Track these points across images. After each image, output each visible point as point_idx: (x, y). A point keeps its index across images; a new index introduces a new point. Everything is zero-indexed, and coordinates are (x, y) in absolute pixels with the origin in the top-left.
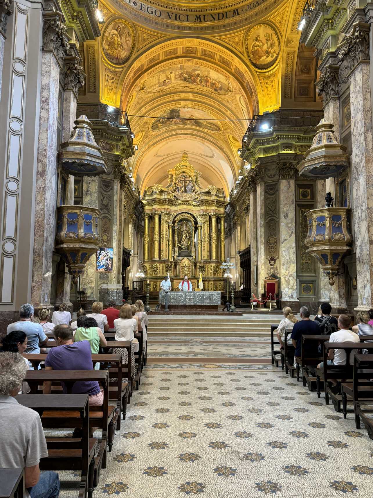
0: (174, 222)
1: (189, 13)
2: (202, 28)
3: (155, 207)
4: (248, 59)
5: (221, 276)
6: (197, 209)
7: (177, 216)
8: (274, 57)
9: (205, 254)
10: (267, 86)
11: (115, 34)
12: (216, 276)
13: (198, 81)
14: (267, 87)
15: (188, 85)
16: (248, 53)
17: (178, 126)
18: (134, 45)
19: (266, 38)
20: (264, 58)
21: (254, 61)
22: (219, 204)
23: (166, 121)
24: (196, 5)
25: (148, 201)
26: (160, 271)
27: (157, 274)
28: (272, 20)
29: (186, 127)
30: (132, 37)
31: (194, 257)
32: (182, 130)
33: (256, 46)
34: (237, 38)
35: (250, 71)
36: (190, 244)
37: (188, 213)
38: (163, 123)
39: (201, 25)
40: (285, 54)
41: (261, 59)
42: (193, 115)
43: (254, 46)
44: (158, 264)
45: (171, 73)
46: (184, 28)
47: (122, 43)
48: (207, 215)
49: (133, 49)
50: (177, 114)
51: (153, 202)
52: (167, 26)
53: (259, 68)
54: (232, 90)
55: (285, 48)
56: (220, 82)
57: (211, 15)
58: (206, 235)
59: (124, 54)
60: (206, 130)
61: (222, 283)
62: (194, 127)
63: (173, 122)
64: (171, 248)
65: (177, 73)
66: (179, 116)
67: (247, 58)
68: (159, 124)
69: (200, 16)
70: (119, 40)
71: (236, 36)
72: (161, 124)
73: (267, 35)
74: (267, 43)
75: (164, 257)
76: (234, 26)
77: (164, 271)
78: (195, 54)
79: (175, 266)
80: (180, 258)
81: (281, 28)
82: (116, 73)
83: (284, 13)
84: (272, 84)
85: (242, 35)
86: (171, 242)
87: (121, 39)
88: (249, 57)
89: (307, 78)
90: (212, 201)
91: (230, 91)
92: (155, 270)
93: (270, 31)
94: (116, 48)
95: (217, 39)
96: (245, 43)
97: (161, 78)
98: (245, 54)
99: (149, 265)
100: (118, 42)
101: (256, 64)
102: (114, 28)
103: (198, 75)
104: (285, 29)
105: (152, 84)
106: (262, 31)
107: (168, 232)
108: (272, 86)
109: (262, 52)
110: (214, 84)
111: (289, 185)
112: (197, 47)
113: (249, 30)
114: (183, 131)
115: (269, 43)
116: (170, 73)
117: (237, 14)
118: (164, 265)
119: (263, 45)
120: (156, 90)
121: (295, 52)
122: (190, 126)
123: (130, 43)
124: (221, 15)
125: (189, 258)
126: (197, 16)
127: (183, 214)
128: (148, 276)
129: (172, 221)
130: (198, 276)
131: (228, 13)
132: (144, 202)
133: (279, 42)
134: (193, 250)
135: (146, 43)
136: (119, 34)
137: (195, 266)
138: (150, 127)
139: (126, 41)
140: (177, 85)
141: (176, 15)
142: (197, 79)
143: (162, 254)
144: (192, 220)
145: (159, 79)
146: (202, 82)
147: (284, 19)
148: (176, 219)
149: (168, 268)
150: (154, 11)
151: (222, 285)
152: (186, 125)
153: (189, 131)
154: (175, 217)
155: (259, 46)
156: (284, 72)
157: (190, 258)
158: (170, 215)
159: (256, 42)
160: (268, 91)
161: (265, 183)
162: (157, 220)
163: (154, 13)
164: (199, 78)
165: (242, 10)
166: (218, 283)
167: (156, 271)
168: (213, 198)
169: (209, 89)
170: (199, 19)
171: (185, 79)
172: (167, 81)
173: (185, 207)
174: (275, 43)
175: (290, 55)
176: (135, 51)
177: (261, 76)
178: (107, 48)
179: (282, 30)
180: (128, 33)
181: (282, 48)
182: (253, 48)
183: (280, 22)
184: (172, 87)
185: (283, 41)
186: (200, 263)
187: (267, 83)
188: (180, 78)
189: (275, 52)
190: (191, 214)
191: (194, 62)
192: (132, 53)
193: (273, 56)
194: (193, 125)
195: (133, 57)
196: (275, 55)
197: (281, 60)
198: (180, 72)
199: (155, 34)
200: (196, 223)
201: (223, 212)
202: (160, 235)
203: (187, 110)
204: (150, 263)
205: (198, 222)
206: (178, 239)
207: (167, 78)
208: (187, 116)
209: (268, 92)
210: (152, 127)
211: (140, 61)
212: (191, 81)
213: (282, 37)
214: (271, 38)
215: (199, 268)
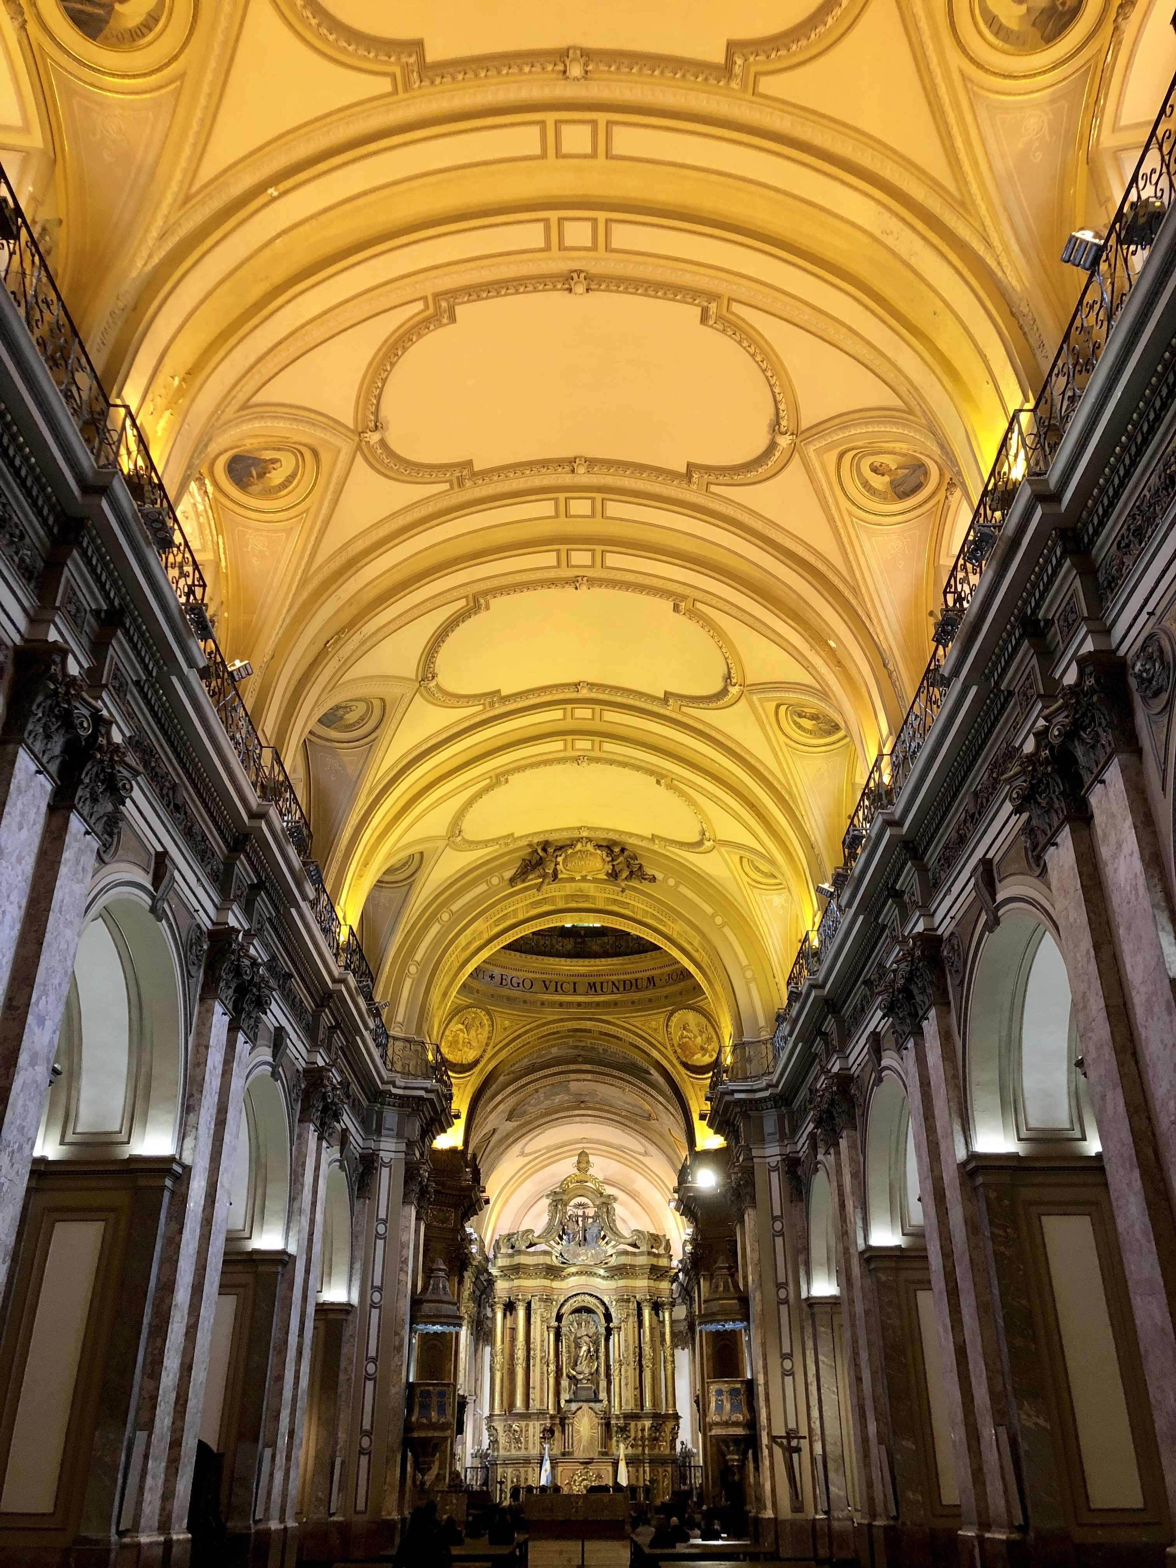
0: (559, 1318)
1: (576, 979)
2: (598, 1004)
3: (516, 1283)
4: (674, 1056)
5: (668, 1451)
6: (612, 1284)
7: (566, 1301)
9: (629, 1394)
11: (461, 1030)
12: (656, 1451)
15: (582, 1053)
16: (673, 1046)
17: (566, 1106)
18: (488, 1038)
19: (698, 1029)
20: (698, 1056)
21: (684, 1059)
22: (657, 1272)
25: (502, 1269)
26: (527, 1441)
27: (520, 1448)
28: (703, 1007)
29: (584, 1105)
30: (486, 1028)
31: (606, 1403)
33: (685, 1038)
34: (654, 1023)
35: (679, 1073)
36: (597, 1369)
37: (591, 1295)
39: (597, 999)
41: (695, 1057)
43: (682, 1037)
44: (523, 1424)
46: (569, 1004)
47: (469, 1039)
48: (632, 1299)
49: (487, 1045)
51: (516, 1270)
52: (543, 1004)
53: (693, 1072)
57: (613, 984)
58: (631, 1348)
59: (470, 1056)
60: (624, 1113)
61: (669, 1469)
62: (599, 1107)
63: (557, 1100)
64: (552, 1381)
67: (672, 1053)
69: (595, 985)
70: (466, 1036)
71: (652, 1020)
73: (698, 1024)
74: (701, 1035)
75: (538, 1406)
76: (651, 1004)
77: (538, 1441)
78: (590, 1033)
79: (562, 1424)
80: (574, 1406)
85: (662, 1020)
86: (552, 1367)
87: (468, 1034)
88: (675, 1052)
90: (642, 1267)
92: (516, 1439)
93: (704, 1021)
94: (461, 1048)
95: (623, 1022)
96: (667, 1031)
98: (669, 1047)
99: (503, 1424)
100: (464, 1038)
101: (687, 1063)
102: (458, 1022)
106: (691, 1017)
107: (546, 1343)
112: (592, 1029)
113: (671, 1014)
114: (576, 1112)
115: (704, 1036)
117: (652, 985)
118: (537, 1424)
119: (695, 1037)
122: (590, 1105)
123: (483, 1037)
124: (628, 986)
125: (592, 1404)
126: (589, 985)
127: (579, 1298)
128: (502, 1452)
129: (554, 1315)
130: (615, 1451)
131: (639, 982)
132: (494, 1272)
133: (718, 1040)
134: (603, 1384)
135: (508, 1033)
136: (466, 1028)
137: (608, 1425)
139: (477, 1035)
141: (557, 985)
143: (531, 1396)
144: (600, 1310)
148: (563, 1311)
149: (548, 1433)
150: (521, 982)
151: (669, 1475)
152: (582, 1102)
153: (588, 1112)
154: (562, 1305)
155: (688, 1038)
157: (597, 1406)
158: (551, 1301)
159: (684, 1032)
162: (521, 1313)
163: (521, 985)
165: (661, 980)
166: (660, 1470)
167: (518, 1441)
168: (643, 1260)
170: (593, 990)
173: (583, 1279)
174: (713, 1038)
176: (490, 1048)
177: (697, 1085)
180: (480, 1023)
182: (680, 1039)
186: (618, 1417)
189: (713, 1050)
190: (597, 1297)
192: (484, 1051)
193: (712, 1055)
195: (487, 1057)
196: (715, 1056)
199: (522, 1018)
200: (608, 1317)
201: (667, 1293)
202: (528, 1350)
203: (583, 1083)
204: (506, 1420)
205: (614, 1315)
206: (569, 1357)
208: (585, 1090)
213: (721, 1034)
214: (706, 1030)
215: (617, 1432)
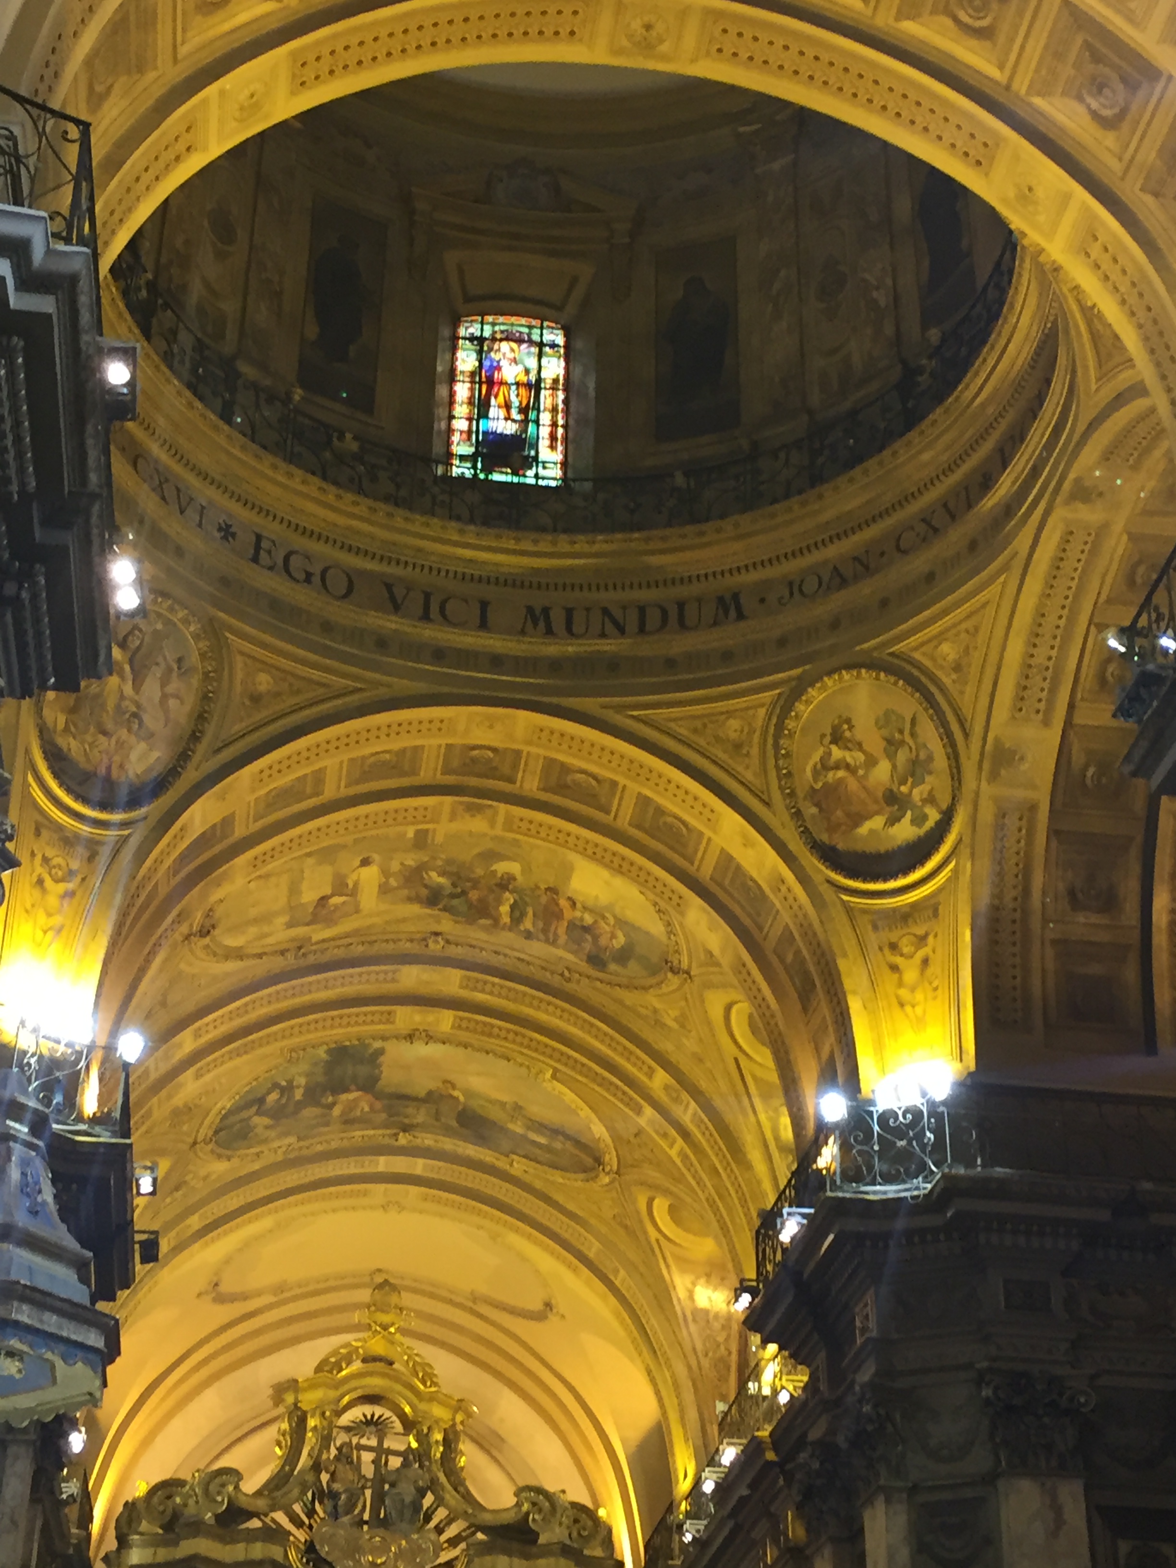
1: (489, 593)
2: (555, 666)
4: (791, 824)
8: (930, 824)
10: (898, 960)
13: (505, 909)
14: (894, 968)
15: (447, 925)
16: (792, 794)
17: (358, 1134)
18: (201, 717)
19: (885, 732)
20: (876, 823)
21: (824, 837)
23: (300, 1106)
24: (526, 561)
28: (917, 656)
29: (403, 1140)
30: (195, 681)
32: (382, 1159)
33: (837, 767)
34: (734, 724)
35: (803, 879)
38: (277, 1114)
39: (552, 649)
40: (987, 813)
42: (452, 1077)
45: (365, 862)
46: (465, 658)
47: (138, 706)
49: (195, 737)
50: (363, 1071)
52: (381, 644)
53: (853, 874)
54: (685, 965)
55: (984, 784)
56: (622, 923)
57: (605, 611)
59: (142, 759)
60: (519, 1167)
62: (448, 1144)
63: (337, 1111)
65: (395, 866)
66: (377, 1079)
67: (786, 817)
68: (256, 1120)
69: (546, 611)
70: (128, 689)
71: (730, 714)
72: (266, 1121)
73: (886, 719)
74: (891, 756)
78: (511, 780)
81: (962, 693)
82: (93, 847)
83: (977, 629)
84: (920, 954)
85: (762, 712)
87: (137, 687)
88: (798, 815)
89: (1103, 937)
91: (675, 971)
93: (905, 704)
94: (110, 726)
95: (633, 717)
96: (777, 747)
97: (304, 886)
98: (777, 797)
100: (122, 697)
101: (833, 849)
103: (505, 883)
104: (984, 701)
105: (253, 912)
106: (863, 700)
108: (925, 962)
109: (863, 795)
110: (586, 929)
111: (1057, 1509)
112: (526, 749)
113: (797, 691)
114: (383, 1164)
115: (902, 756)
116: (358, 863)
117: (733, 613)
119: (871, 762)
120: (271, 940)
121: (1033, 808)
122: (428, 1140)
123: (182, 710)
124: (653, 618)
126: (530, 610)
131: (690, 608)
133: (954, 757)
135: (262, 715)
136: (131, 662)
138: (205, 1131)
139: (164, 697)
140: (387, 923)
141: (427, 596)
142: (499, 902)
145: (294, 890)
146: (523, 915)
147: (977, 657)
150: (316, 569)
152: (406, 1129)
153: (419, 1166)
155: (848, 767)
156: (985, 899)
159: (834, 748)
160: (900, 984)
161: (914, 1490)
163: (316, 579)
164: (509, 898)
165: (762, 600)
169: (561, 953)
170: (542, 624)
171: (433, 898)
172: (336, 900)
174: (930, 758)
175: (1012, 822)
176: (202, 748)
177: (865, 912)
178: (61, 725)
179: (966, 703)
180: (180, 660)
181: (969, 781)
182: (816, 773)
183: (957, 668)
184: (356, 933)
185: (975, 756)
187: (894, 947)
188: (406, 892)
189: (930, 799)
191: (500, 819)
192: (183, 757)
193: (925, 817)
194: (448, 1131)
195: (191, 775)
196: (933, 816)
197: (966, 840)
198: (411, 860)
199: (316, 674)
203: (422, 1050)
207: (340, 886)
208: (422, 1084)
209: (903, 992)
210: (216, 1132)
211: (222, 797)
212: (463, 908)
213: (966, 735)
214: (913, 735)
